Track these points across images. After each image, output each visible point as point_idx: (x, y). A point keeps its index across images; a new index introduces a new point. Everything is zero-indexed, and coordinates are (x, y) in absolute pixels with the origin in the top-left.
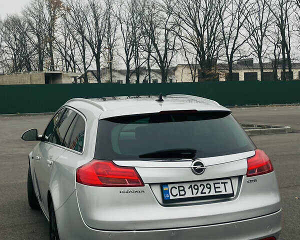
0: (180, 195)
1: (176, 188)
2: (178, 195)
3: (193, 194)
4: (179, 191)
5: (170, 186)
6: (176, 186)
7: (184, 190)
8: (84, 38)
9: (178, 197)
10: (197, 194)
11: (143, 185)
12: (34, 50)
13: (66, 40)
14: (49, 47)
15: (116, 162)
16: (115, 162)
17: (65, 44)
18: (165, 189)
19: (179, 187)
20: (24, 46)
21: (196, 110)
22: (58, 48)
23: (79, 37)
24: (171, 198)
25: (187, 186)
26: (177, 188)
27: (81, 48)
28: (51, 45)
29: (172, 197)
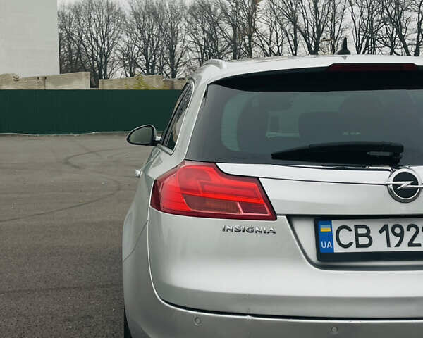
0: (358, 246)
1: (350, 230)
2: (354, 245)
3: (389, 246)
4: (357, 236)
5: (336, 224)
6: (351, 224)
7: (367, 235)
8: (296, 28)
9: (353, 249)
10: (398, 245)
11: (274, 217)
12: (228, 46)
13: (271, 32)
14: (247, 41)
15: (224, 167)
16: (221, 166)
17: (271, 37)
18: (324, 229)
19: (357, 227)
20: (215, 40)
21: (412, 64)
22: (259, 43)
23: (289, 27)
24: (335, 251)
25: (375, 227)
26: (353, 229)
27: (292, 43)
28: (250, 39)
29: (338, 249)
